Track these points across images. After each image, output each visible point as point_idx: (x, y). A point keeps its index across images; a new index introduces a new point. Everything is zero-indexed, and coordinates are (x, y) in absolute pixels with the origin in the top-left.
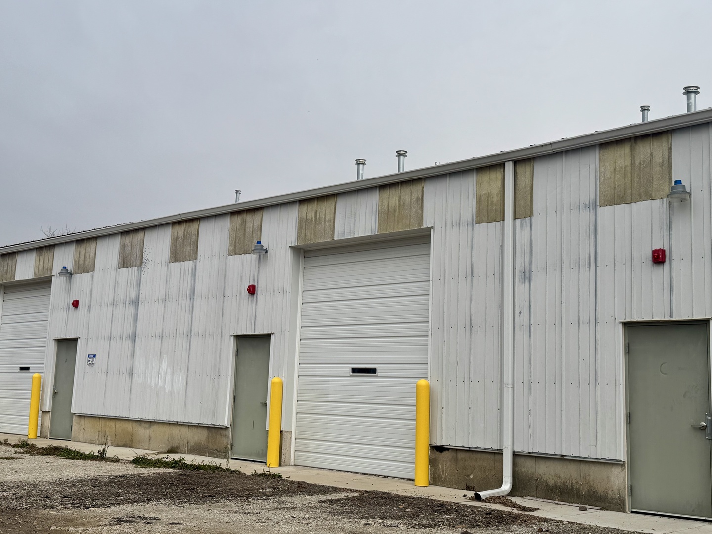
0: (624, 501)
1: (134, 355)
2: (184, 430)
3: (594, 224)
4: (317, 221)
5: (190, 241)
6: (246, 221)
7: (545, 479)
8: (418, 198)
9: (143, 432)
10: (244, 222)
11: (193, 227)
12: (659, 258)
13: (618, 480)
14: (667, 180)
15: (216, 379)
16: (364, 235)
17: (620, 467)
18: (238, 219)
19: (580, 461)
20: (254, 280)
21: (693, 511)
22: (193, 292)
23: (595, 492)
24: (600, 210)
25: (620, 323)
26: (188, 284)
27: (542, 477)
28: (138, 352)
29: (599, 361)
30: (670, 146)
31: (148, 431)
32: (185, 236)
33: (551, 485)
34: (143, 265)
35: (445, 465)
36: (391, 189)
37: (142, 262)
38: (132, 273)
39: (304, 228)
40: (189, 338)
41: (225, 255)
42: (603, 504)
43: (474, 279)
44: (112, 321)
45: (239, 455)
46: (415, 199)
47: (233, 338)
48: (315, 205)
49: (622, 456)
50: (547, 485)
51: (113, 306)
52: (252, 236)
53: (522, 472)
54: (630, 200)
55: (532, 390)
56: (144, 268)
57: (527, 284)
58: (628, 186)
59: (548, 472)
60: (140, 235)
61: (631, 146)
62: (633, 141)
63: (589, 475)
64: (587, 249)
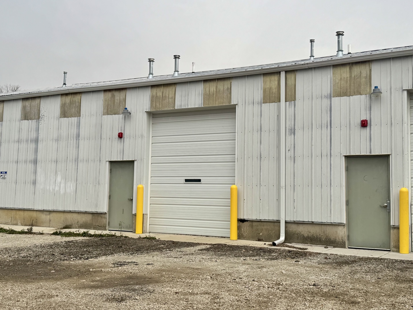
0: (345, 243)
1: (36, 172)
2: (75, 216)
3: (329, 106)
4: (163, 98)
5: (74, 105)
6: (115, 96)
7: (302, 234)
8: (228, 88)
9: (44, 217)
10: (113, 96)
11: (77, 98)
12: (364, 124)
13: (341, 233)
14: (369, 86)
15: (97, 185)
16: (194, 107)
17: (343, 226)
18: (109, 94)
19: (322, 224)
20: (121, 130)
21: (380, 246)
22: (78, 136)
23: (330, 239)
24: (333, 99)
25: (344, 156)
26: (74, 131)
27: (301, 233)
28: (39, 170)
29: (332, 175)
30: (370, 69)
31: (48, 216)
32: (71, 103)
33: (306, 236)
34: (40, 119)
35: (245, 229)
36: (211, 82)
37: (39, 118)
38: (32, 123)
39: (155, 101)
40: (76, 163)
41: (101, 115)
42: (334, 245)
43: (262, 133)
44: (18, 152)
45: (114, 228)
46: (226, 89)
47: (108, 163)
48: (162, 89)
49: (344, 221)
50: (304, 236)
51: (19, 143)
52: (119, 105)
53: (289, 231)
54: (349, 94)
55: (296, 190)
56: (41, 120)
57: (293, 136)
58: (348, 88)
59: (304, 230)
60: (37, 101)
61: (350, 67)
62: (351, 65)
63: (326, 231)
64: (326, 118)
